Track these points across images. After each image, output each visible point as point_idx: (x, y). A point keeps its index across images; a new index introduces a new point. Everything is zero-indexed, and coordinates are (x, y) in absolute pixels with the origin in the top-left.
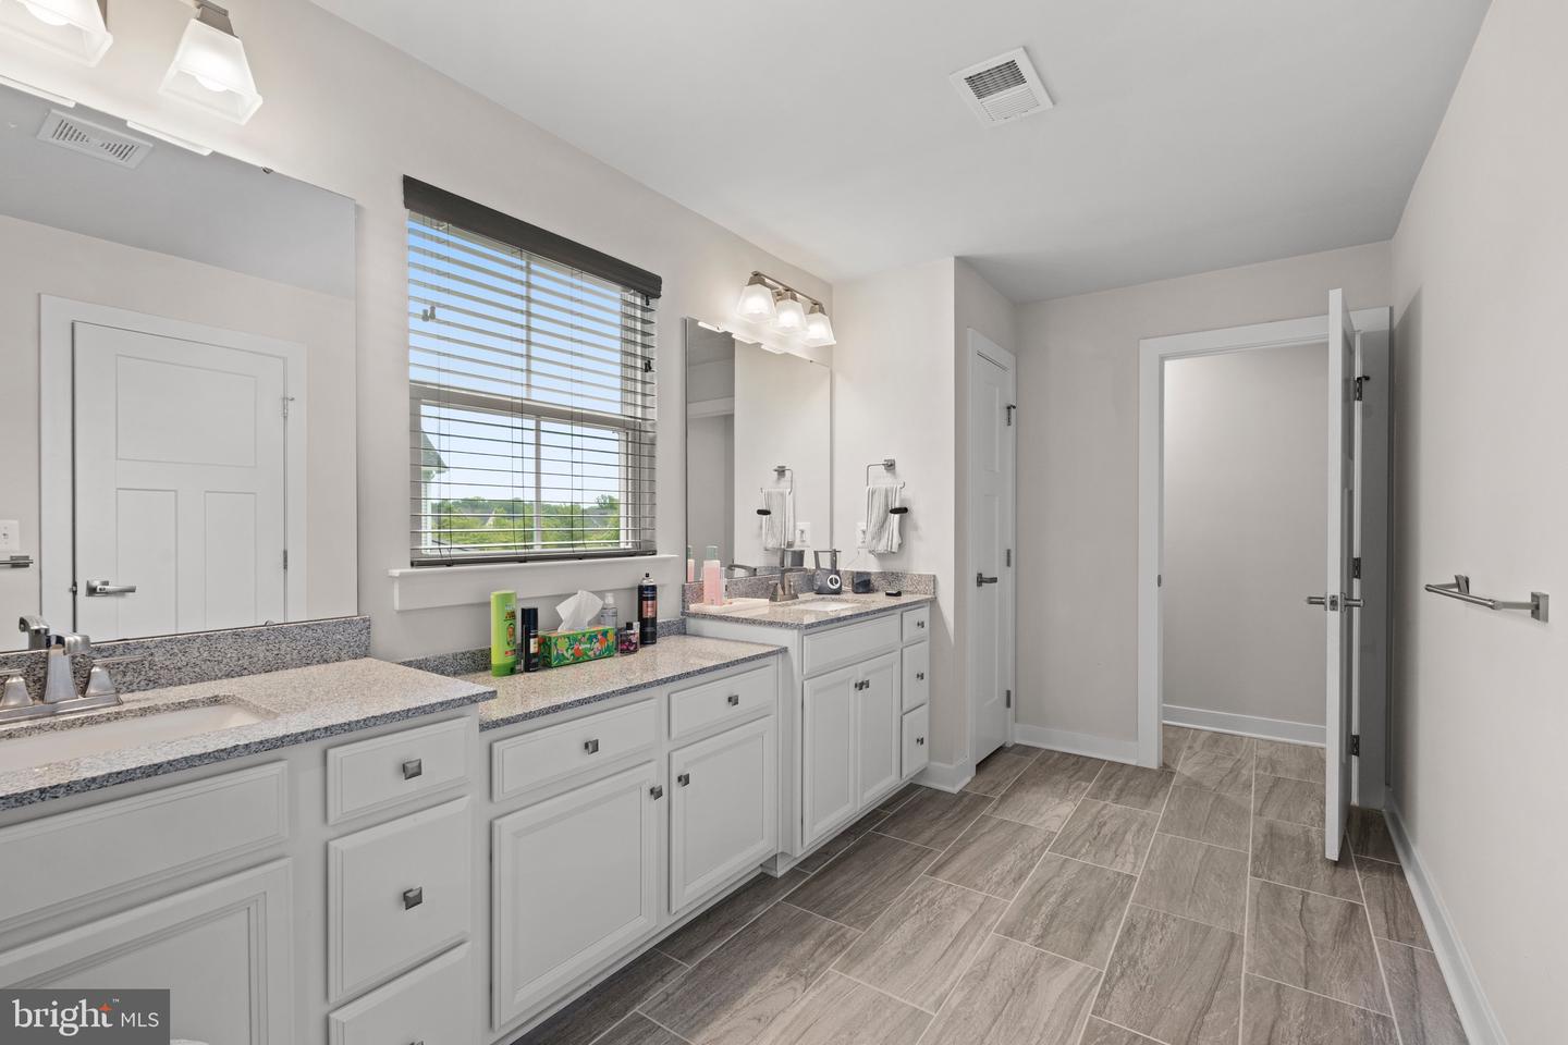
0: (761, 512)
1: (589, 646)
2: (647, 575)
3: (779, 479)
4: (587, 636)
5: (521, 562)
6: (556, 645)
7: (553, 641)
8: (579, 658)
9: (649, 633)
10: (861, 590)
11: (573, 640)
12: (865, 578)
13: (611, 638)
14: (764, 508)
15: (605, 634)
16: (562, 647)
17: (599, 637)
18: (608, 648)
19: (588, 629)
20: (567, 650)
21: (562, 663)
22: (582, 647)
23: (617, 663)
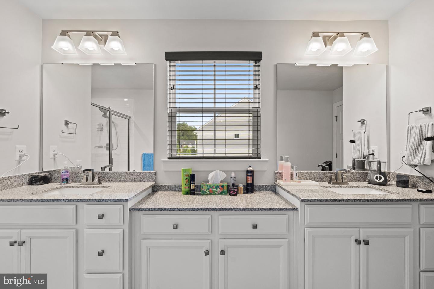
0: (351, 141)
1: (215, 190)
2: (250, 167)
3: (362, 125)
4: (215, 186)
5: (203, 159)
6: (202, 187)
7: (202, 186)
8: (211, 193)
9: (250, 188)
10: (401, 185)
11: (209, 187)
12: (405, 179)
13: (226, 188)
14: (353, 139)
15: (223, 186)
16: (205, 188)
17: (220, 187)
18: (224, 192)
19: (220, 184)
20: (207, 190)
21: (204, 194)
22: (213, 190)
23: (228, 198)
